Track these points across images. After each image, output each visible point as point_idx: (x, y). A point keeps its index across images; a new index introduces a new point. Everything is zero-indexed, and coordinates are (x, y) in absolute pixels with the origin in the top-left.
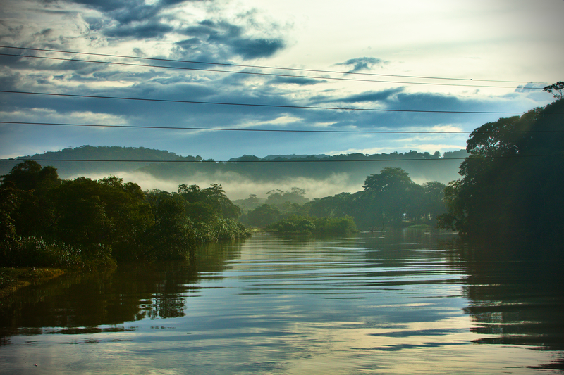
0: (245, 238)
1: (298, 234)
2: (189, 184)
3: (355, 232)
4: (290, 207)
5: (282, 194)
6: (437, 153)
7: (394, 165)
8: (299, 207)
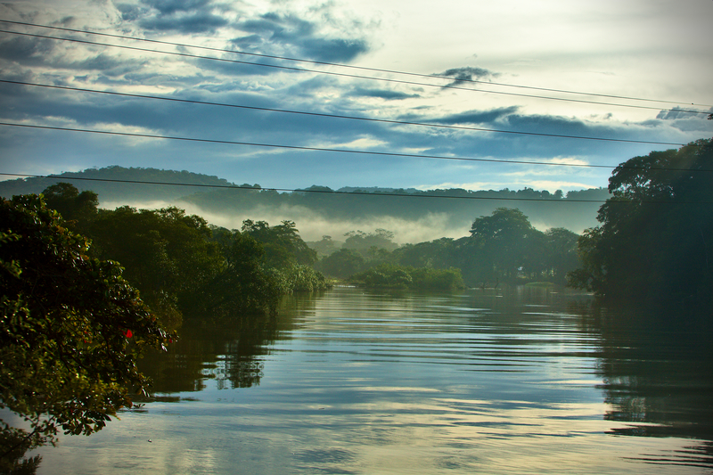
0: (325, 290)
1: (391, 288)
2: (255, 220)
3: (461, 288)
4: (377, 253)
5: (364, 237)
6: (559, 193)
7: (509, 206)
8: (388, 253)
